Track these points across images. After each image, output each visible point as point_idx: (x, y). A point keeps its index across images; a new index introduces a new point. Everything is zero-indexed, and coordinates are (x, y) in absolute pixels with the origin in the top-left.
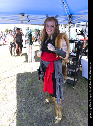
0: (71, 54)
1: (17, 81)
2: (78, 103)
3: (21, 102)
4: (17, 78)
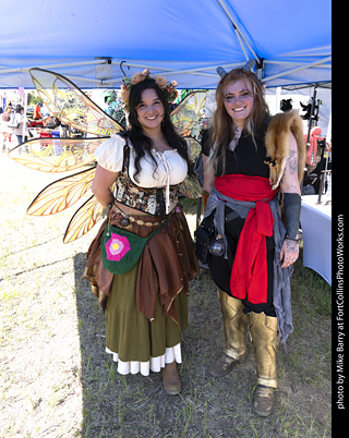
1: (76, 278)
3: (95, 338)
4: (76, 268)
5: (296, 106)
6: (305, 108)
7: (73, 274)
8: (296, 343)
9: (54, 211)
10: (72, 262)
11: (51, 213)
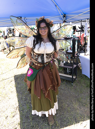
0: (68, 52)
1: (15, 82)
2: (76, 97)
3: (22, 98)
4: (15, 79)
5: (77, 28)
6: (80, 28)
7: (14, 81)
8: (81, 95)
9: (14, 58)
10: (13, 78)
11: (13, 58)
